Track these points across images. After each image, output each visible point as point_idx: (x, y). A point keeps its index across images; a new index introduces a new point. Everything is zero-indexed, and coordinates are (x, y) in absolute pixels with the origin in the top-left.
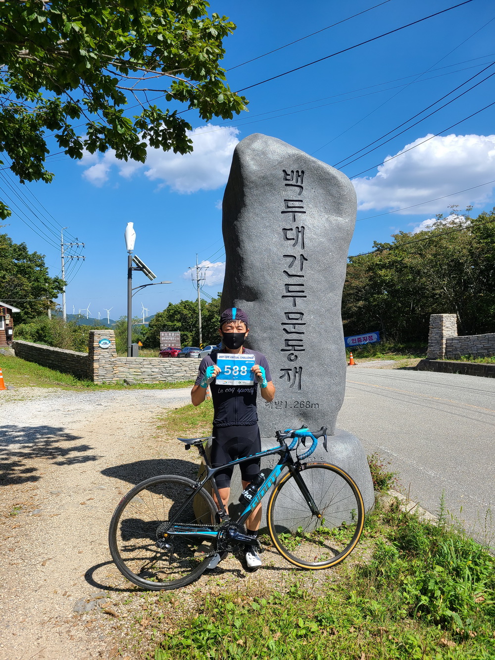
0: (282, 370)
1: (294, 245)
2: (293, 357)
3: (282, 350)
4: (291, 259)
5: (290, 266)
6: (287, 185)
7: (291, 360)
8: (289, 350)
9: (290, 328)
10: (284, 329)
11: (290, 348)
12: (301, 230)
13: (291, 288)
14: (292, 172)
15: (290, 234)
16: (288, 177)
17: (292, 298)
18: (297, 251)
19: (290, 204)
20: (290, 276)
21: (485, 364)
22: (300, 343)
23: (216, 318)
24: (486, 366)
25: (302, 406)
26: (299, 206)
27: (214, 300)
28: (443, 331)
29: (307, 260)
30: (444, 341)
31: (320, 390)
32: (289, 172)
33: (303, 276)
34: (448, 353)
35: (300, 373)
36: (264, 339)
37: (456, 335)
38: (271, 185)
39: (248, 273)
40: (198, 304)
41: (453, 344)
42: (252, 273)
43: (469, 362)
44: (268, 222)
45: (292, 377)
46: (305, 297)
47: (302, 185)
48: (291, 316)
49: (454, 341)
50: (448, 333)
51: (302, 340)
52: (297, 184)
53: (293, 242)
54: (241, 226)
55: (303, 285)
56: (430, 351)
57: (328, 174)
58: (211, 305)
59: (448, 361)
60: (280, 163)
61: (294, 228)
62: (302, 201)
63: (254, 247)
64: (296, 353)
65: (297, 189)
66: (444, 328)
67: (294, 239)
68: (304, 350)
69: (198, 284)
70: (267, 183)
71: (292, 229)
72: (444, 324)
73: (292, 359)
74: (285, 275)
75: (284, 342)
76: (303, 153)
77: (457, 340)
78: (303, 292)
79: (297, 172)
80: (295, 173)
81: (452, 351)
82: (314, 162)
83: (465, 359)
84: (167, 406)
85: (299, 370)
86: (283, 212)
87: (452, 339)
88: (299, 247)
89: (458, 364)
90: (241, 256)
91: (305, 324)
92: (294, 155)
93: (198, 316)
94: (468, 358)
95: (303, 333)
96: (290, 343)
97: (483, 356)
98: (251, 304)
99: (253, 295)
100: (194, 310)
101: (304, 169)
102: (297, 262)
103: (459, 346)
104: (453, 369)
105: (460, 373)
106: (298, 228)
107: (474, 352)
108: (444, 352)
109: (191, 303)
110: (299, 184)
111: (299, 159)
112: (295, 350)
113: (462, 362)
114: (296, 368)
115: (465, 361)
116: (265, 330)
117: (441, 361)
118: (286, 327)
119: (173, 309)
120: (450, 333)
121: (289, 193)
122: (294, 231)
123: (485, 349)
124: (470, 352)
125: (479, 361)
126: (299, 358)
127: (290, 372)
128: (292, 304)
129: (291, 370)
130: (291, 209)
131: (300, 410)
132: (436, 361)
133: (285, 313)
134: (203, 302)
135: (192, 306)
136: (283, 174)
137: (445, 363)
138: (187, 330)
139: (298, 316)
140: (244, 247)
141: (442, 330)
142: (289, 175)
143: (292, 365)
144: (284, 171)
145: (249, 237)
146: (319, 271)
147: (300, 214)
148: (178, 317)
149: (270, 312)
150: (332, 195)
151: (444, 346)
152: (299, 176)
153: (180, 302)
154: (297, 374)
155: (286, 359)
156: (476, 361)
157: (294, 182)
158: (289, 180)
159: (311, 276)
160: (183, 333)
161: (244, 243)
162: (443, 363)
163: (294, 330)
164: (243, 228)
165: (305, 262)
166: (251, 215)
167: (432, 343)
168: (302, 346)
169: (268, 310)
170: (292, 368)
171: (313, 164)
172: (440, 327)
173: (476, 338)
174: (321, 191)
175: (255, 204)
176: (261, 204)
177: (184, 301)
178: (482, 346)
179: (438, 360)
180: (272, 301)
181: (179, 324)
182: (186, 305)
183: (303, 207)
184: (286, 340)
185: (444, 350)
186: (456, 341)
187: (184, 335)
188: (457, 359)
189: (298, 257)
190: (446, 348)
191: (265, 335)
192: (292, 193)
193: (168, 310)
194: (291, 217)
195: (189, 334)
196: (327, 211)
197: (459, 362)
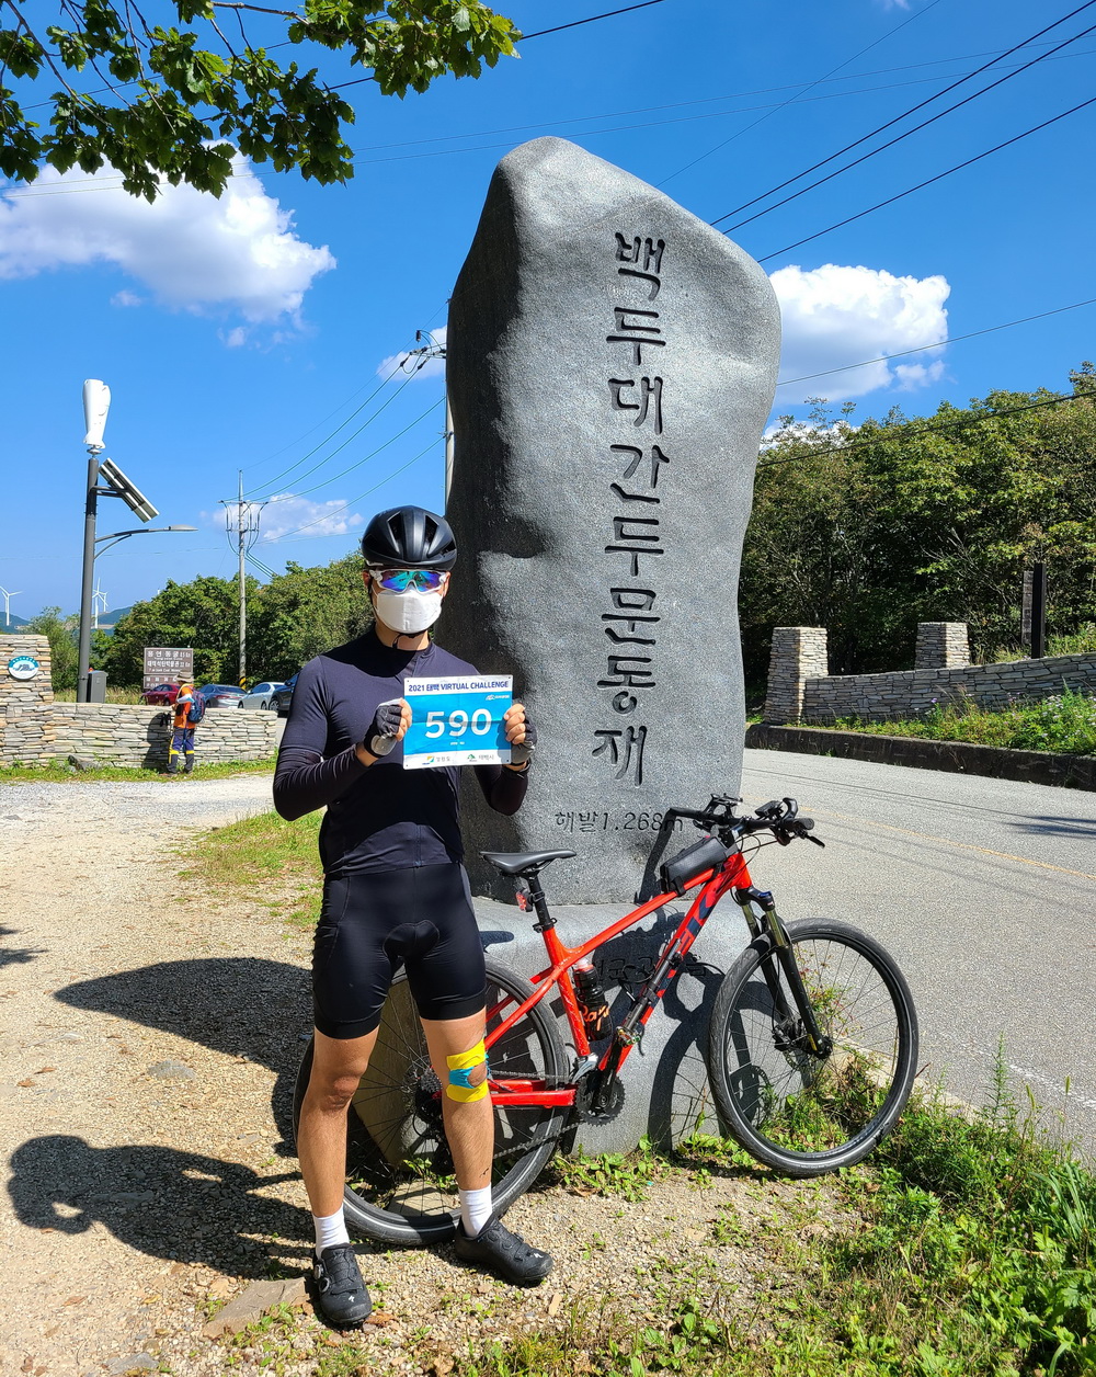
0: (598, 733)
1: (638, 422)
2: (625, 702)
3: (602, 683)
4: (628, 457)
5: (628, 473)
6: (623, 272)
7: (621, 709)
8: (618, 684)
9: (622, 628)
10: (609, 631)
11: (621, 678)
12: (654, 386)
13: (629, 528)
14: (638, 240)
15: (627, 395)
16: (627, 253)
17: (629, 554)
18: (645, 437)
19: (630, 320)
20: (626, 497)
21: (887, 737)
22: (644, 667)
23: (282, 620)
24: (888, 741)
25: (643, 824)
26: (649, 325)
27: (276, 578)
28: (801, 664)
29: (667, 460)
30: (802, 686)
31: (687, 784)
32: (630, 241)
33: (658, 501)
34: (809, 712)
35: (640, 742)
36: (557, 654)
37: (824, 673)
38: (585, 266)
39: (521, 484)
40: (237, 587)
41: (818, 692)
42: (533, 486)
43: (854, 732)
44: (575, 360)
45: (622, 752)
46: (661, 552)
47: (659, 276)
48: (627, 598)
49: (821, 687)
50: (807, 668)
51: (648, 660)
52: (647, 272)
53: (634, 414)
54: (507, 367)
55: (656, 522)
56: (771, 706)
57: (722, 254)
58: (270, 590)
59: (809, 729)
60: (611, 214)
61: (638, 381)
62: (656, 315)
63: (539, 420)
64: (633, 691)
65: (647, 285)
66: (801, 657)
67: (636, 407)
68: (653, 684)
69: (241, 541)
70: (576, 261)
71: (632, 383)
72: (801, 650)
73: (623, 706)
74: (614, 497)
75: (606, 663)
76: (663, 197)
77: (828, 683)
78: (656, 539)
79: (649, 241)
80: (643, 244)
81: (817, 709)
82: (689, 221)
83: (844, 726)
84: (189, 821)
85: (639, 735)
86: (611, 339)
87: (818, 682)
88: (649, 427)
89: (830, 735)
90: (505, 440)
91: (657, 619)
92: (642, 199)
93: (239, 613)
94: (851, 723)
95: (652, 642)
96: (621, 665)
97: (882, 720)
98: (525, 564)
99: (531, 541)
100: (228, 601)
101: (664, 237)
102: (646, 465)
103: (830, 697)
104: (819, 746)
105: (835, 754)
106: (646, 380)
107: (863, 710)
108: (801, 708)
109: (222, 582)
110: (651, 271)
111: (653, 211)
112: (631, 684)
113: (840, 732)
114: (631, 729)
115: (844, 730)
116: (560, 629)
117: (794, 728)
118: (611, 624)
119: (176, 596)
120: (813, 668)
121: (627, 291)
122: (638, 387)
123: (886, 705)
124: (856, 710)
125: (873, 731)
126: (640, 705)
127: (617, 738)
128: (628, 567)
129: (619, 733)
130: (631, 333)
131: (637, 835)
132: (783, 727)
133: (613, 590)
134: (251, 583)
135: (225, 591)
136: (615, 243)
137: (803, 732)
138: (209, 644)
139: (641, 599)
140: (512, 418)
141: (798, 661)
142: (629, 247)
143: (624, 721)
144: (619, 236)
145: (527, 394)
146: (694, 491)
147: (652, 347)
148: (189, 613)
149: (576, 585)
150: (728, 307)
151: (801, 696)
152: (652, 252)
153: (196, 579)
154: (633, 745)
155: (608, 706)
156: (868, 729)
157: (638, 267)
158: (628, 260)
159: (676, 501)
160: (199, 651)
161: (513, 409)
162: (797, 732)
163: (631, 634)
164: (512, 371)
165: (662, 464)
166: (533, 338)
167: (775, 689)
168: (649, 674)
169: (570, 581)
170: (624, 730)
171: (687, 227)
172: (794, 655)
173: (868, 680)
174: (702, 295)
175: (545, 312)
176: (559, 312)
177: (204, 577)
178: (880, 698)
179: (789, 727)
180: (580, 558)
181: (191, 632)
182: (209, 587)
183: (658, 331)
184: (611, 658)
185: (801, 705)
186: (826, 687)
187: (205, 656)
188: (827, 726)
189: (648, 453)
190: (805, 701)
191: (560, 643)
192: (634, 293)
193: (165, 598)
194: (631, 354)
195: (214, 655)
196: (717, 345)
197: (831, 730)
